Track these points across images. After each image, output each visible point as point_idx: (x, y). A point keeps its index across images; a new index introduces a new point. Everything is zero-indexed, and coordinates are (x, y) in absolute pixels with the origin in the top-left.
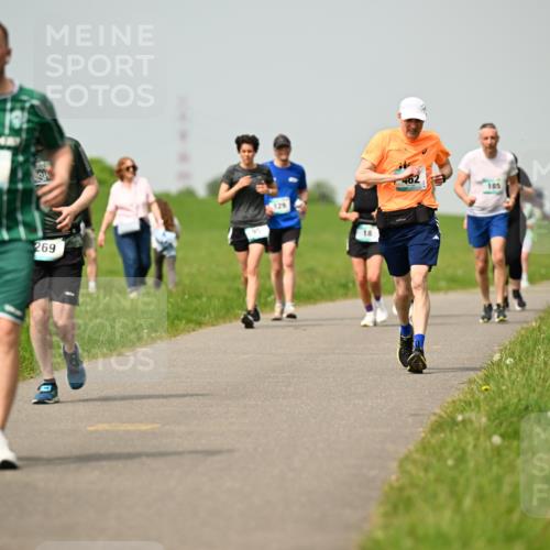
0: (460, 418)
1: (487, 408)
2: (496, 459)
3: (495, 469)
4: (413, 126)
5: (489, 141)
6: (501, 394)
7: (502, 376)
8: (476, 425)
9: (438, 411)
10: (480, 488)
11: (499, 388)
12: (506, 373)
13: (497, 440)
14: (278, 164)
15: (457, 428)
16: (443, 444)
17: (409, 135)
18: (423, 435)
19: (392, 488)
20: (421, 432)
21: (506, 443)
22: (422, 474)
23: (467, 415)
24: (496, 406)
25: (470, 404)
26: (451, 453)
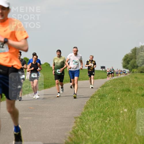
26: (93, 101)
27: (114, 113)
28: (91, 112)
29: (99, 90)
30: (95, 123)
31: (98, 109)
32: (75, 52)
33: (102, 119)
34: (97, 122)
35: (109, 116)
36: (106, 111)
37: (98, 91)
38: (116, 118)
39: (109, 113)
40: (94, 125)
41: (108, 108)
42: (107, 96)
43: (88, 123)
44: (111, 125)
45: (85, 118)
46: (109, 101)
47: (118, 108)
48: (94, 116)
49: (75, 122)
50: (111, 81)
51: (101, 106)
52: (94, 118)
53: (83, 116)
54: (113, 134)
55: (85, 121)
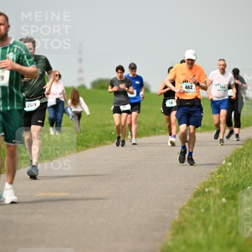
0: (207, 190)
1: (219, 185)
2: (223, 209)
3: (223, 213)
4: (190, 62)
5: (221, 67)
6: (226, 179)
7: (226, 171)
8: (214, 193)
9: (197, 187)
10: (216, 222)
11: (225, 176)
12: (228, 169)
13: (224, 200)
14: (131, 75)
15: (205, 195)
16: (199, 202)
17: (189, 66)
18: (190, 198)
19: (176, 222)
20: (189, 196)
21: (228, 202)
22: (189, 216)
23: (210, 189)
24: (224, 185)
25: (212, 184)
26: (203, 206)
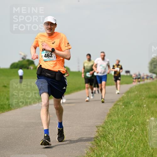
15: (118, 105)
26: (117, 109)
27: (140, 122)
28: (114, 120)
29: (124, 96)
30: (119, 132)
31: (122, 117)
32: (103, 57)
33: (126, 128)
34: (120, 131)
35: (134, 125)
36: (130, 119)
37: (122, 98)
38: (142, 127)
39: (134, 122)
40: (117, 134)
41: (133, 116)
42: (132, 103)
43: (112, 132)
44: (136, 135)
45: (108, 127)
46: (134, 108)
47: (144, 116)
48: (118, 125)
49: (97, 132)
50: (136, 86)
51: (125, 114)
52: (118, 127)
53: (106, 125)
54: (139, 144)
55: (108, 130)
